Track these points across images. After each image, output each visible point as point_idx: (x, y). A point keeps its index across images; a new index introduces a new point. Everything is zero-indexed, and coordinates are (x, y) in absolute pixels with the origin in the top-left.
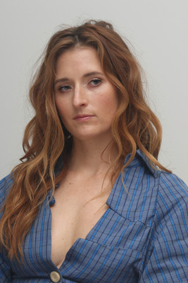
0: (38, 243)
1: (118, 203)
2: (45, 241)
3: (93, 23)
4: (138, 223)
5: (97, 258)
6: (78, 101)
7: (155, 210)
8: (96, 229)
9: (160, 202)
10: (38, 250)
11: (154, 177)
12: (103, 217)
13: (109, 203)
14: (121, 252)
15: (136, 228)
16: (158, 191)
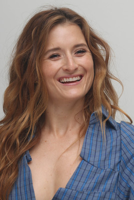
0: (24, 196)
1: (90, 155)
2: (29, 194)
4: (108, 170)
7: (121, 157)
8: (73, 179)
9: (124, 149)
11: (115, 129)
12: (78, 168)
13: (83, 156)
14: (96, 195)
15: (107, 174)
16: (121, 140)
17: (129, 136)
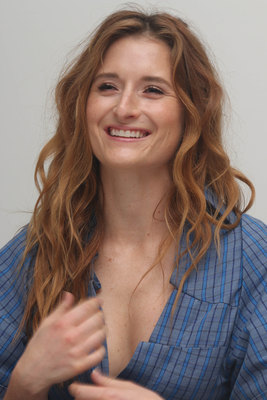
5: (170, 367)
8: (162, 324)
9: (247, 267)
12: (168, 303)
13: (175, 281)
16: (242, 250)
17: (256, 242)
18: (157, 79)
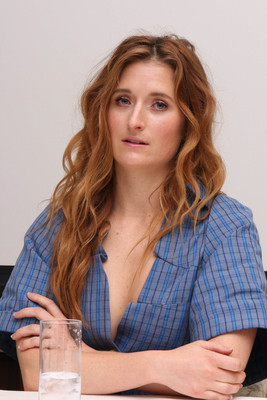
1: (167, 250)
3: (174, 38)
6: (134, 121)
10: (94, 324)
12: (152, 270)
13: (157, 252)
14: (180, 308)
17: (221, 217)
18: (162, 95)
